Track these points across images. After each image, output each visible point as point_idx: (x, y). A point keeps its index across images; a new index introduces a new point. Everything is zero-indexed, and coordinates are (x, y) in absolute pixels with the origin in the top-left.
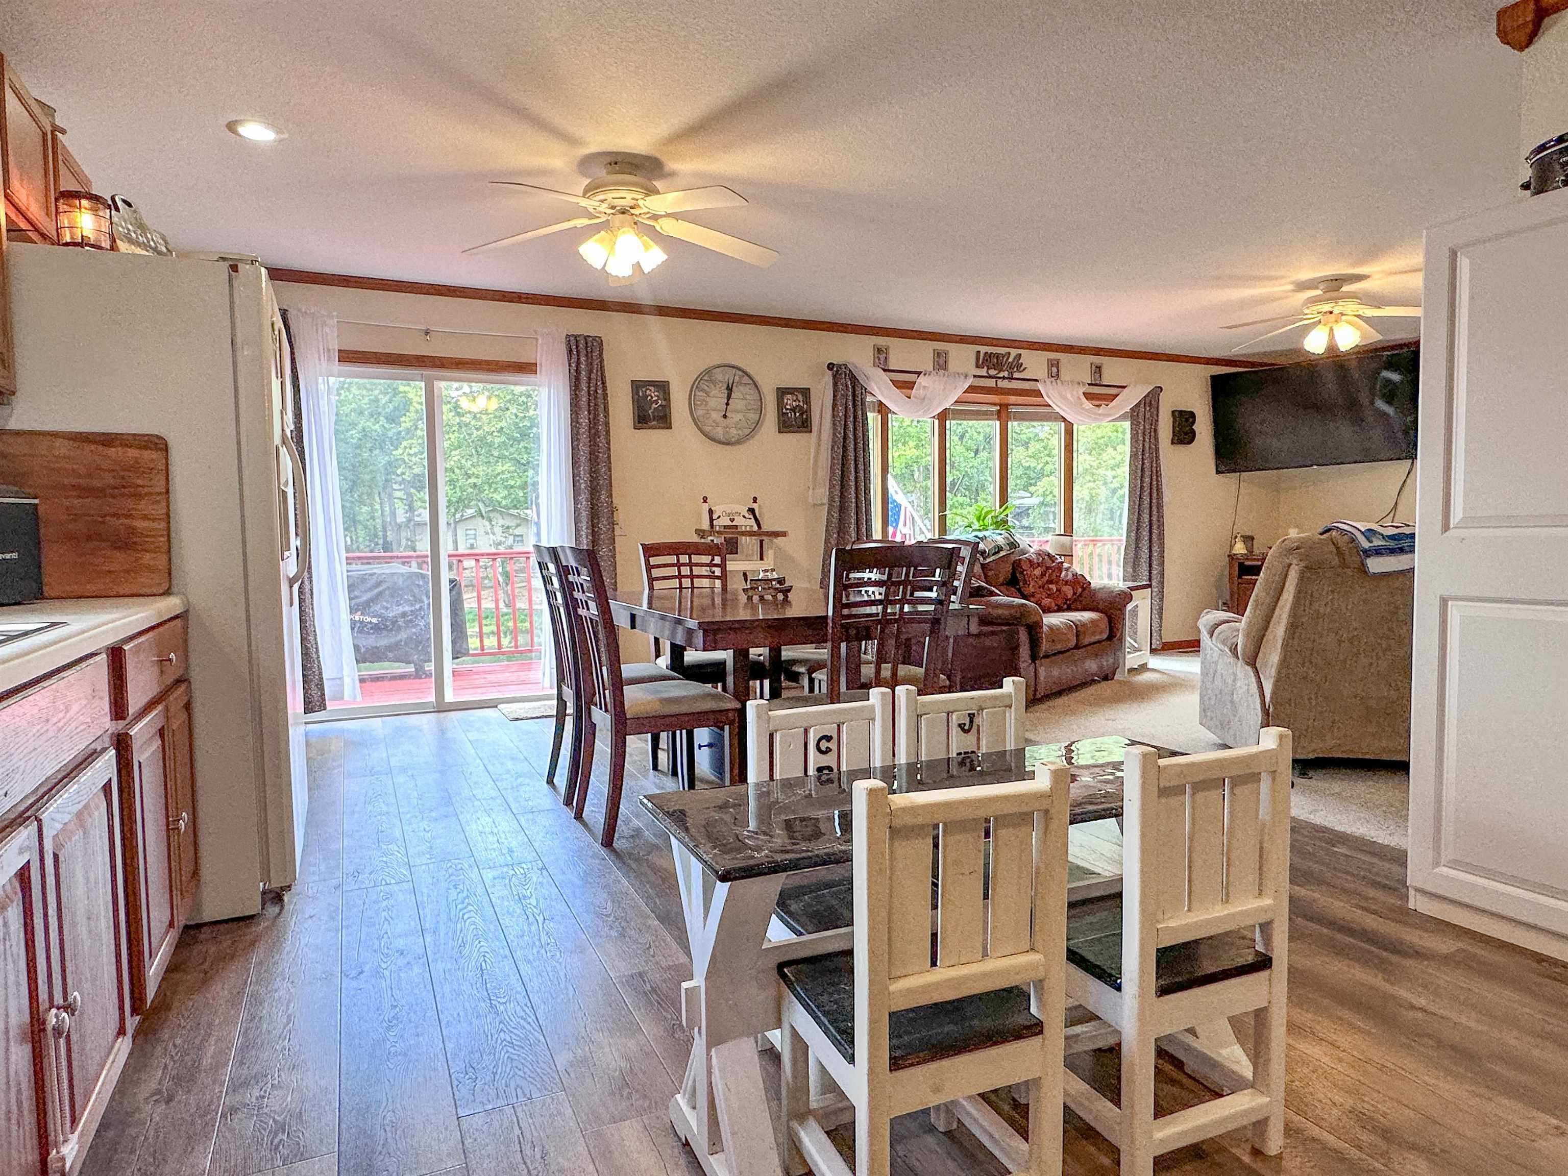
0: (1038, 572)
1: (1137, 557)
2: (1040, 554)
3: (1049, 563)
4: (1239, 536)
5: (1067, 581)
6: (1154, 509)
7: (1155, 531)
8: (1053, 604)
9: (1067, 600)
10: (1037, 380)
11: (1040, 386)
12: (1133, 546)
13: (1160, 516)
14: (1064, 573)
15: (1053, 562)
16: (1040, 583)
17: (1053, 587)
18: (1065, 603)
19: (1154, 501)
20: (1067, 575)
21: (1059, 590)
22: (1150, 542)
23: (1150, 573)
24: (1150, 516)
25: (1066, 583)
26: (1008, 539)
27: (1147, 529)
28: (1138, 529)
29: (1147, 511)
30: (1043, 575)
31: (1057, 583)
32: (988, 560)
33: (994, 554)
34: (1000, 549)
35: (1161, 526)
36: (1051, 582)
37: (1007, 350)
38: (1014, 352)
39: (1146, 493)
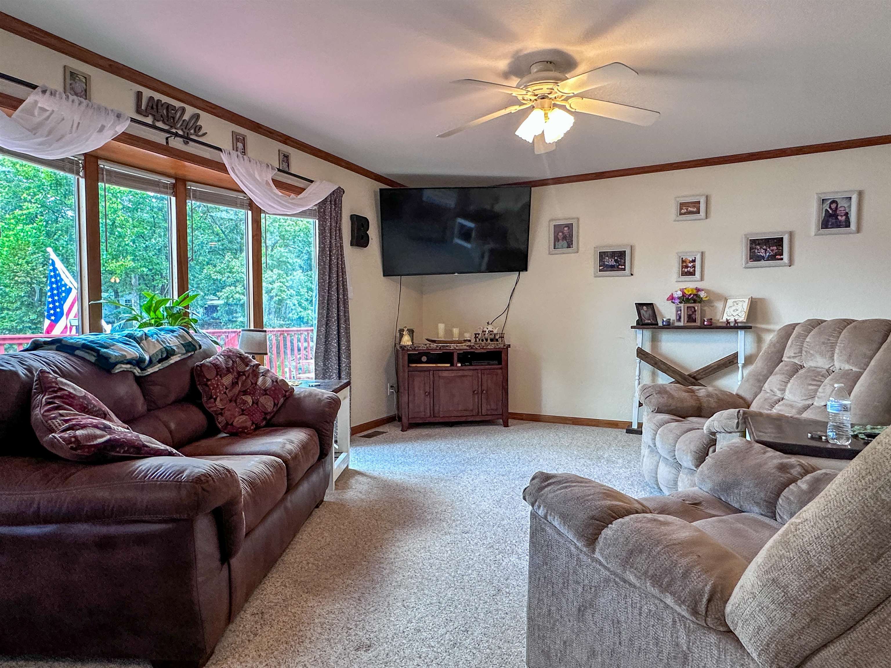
0: (227, 380)
1: (327, 351)
2: (229, 357)
3: (241, 368)
4: (406, 329)
5: (265, 390)
6: (341, 304)
7: (343, 326)
8: (249, 424)
9: (266, 414)
10: (220, 150)
11: (225, 159)
12: (323, 340)
13: (346, 311)
14: (261, 379)
15: (247, 365)
16: (230, 395)
17: (249, 399)
18: (265, 419)
19: (341, 296)
20: (264, 382)
21: (256, 403)
22: (339, 336)
23: (339, 366)
24: (338, 311)
25: (265, 392)
26: (182, 337)
27: (335, 323)
28: (327, 324)
29: (335, 306)
30: (234, 384)
31: (252, 394)
32: (150, 371)
33: (160, 361)
34: (169, 353)
35: (347, 320)
36: (245, 393)
37: (182, 105)
38: (190, 111)
39: (334, 288)
